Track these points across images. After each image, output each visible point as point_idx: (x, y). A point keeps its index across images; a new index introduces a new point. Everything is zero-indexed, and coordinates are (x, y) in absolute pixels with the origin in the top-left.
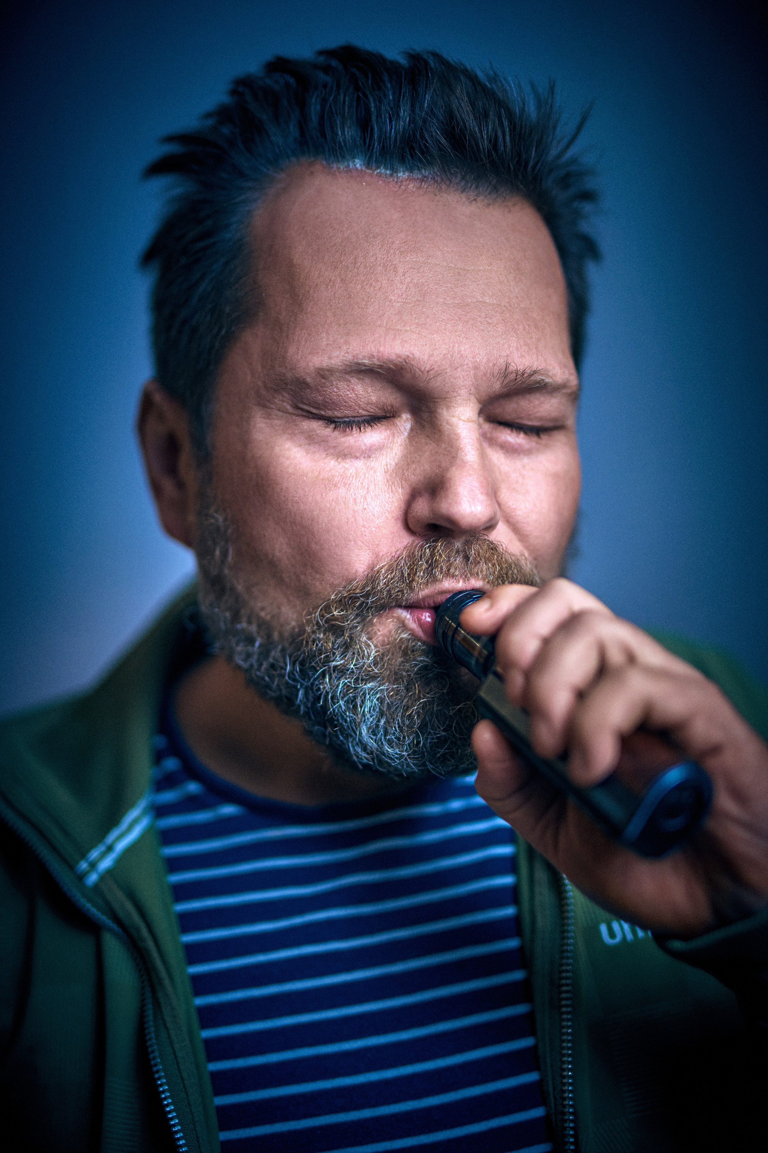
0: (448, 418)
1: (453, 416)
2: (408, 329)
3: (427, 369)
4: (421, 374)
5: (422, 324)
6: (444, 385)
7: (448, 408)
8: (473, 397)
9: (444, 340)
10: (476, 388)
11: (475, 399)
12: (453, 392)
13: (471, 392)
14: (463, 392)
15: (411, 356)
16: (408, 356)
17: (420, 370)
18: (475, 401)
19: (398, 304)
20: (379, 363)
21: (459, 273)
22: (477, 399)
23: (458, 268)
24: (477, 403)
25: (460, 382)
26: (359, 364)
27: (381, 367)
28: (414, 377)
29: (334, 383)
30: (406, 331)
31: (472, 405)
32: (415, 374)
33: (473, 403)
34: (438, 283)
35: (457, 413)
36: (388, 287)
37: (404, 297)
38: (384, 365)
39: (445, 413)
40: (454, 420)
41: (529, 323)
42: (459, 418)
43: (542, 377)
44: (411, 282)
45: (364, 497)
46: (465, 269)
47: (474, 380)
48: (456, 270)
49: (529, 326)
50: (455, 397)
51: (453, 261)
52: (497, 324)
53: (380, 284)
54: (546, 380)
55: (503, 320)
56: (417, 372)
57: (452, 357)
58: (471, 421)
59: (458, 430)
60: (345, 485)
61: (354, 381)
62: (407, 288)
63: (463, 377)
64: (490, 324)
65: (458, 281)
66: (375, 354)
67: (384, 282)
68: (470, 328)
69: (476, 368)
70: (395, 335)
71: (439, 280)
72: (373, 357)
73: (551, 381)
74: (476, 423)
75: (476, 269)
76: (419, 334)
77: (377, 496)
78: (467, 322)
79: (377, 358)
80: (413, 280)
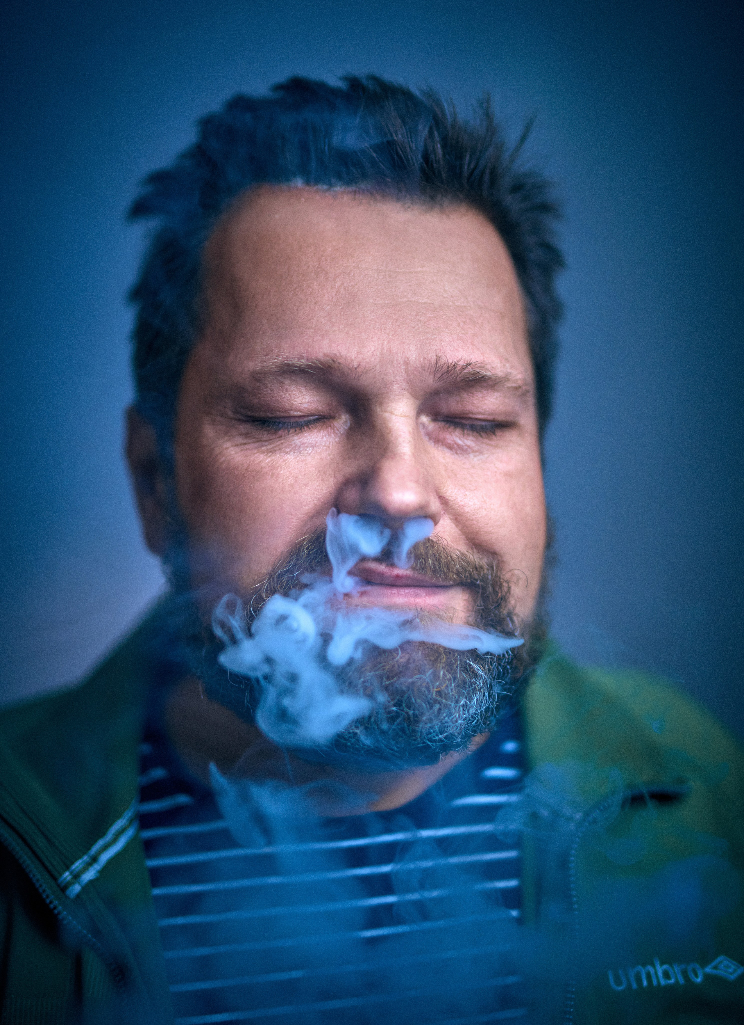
0: (381, 413)
1: (386, 412)
2: (336, 329)
3: (355, 366)
4: (350, 371)
5: (351, 324)
6: (375, 383)
7: (381, 404)
8: (406, 393)
9: (372, 338)
10: (408, 383)
11: (409, 394)
12: (385, 388)
13: (404, 387)
14: (396, 388)
15: (338, 354)
16: (336, 355)
17: (349, 369)
18: (409, 396)
19: (329, 307)
20: (307, 363)
21: (390, 276)
22: (411, 394)
23: (389, 271)
24: (413, 399)
25: (390, 378)
26: (288, 365)
27: (309, 366)
28: (343, 374)
29: (269, 385)
30: (335, 331)
31: (405, 400)
32: (343, 372)
33: (407, 398)
34: (368, 286)
35: (389, 409)
36: (319, 292)
37: (334, 300)
38: (313, 365)
39: (378, 410)
40: (387, 415)
41: (464, 320)
42: (392, 413)
43: (478, 370)
44: (341, 286)
45: (292, 486)
46: (396, 272)
47: (405, 376)
48: (387, 273)
49: (464, 322)
50: (388, 393)
51: (385, 265)
52: (428, 321)
53: (311, 290)
54: (483, 372)
55: (435, 317)
56: (346, 370)
57: (382, 354)
58: (405, 416)
59: (390, 425)
60: (272, 475)
61: (287, 382)
62: (337, 292)
63: (394, 373)
64: (420, 321)
65: (388, 282)
66: (304, 355)
67: (316, 288)
68: (399, 326)
69: (407, 363)
70: (323, 336)
71: (370, 283)
72: (302, 357)
73: (489, 374)
74: (411, 418)
75: (408, 271)
76: (348, 333)
77: (306, 485)
78: (397, 320)
79: (305, 358)
80: (343, 284)
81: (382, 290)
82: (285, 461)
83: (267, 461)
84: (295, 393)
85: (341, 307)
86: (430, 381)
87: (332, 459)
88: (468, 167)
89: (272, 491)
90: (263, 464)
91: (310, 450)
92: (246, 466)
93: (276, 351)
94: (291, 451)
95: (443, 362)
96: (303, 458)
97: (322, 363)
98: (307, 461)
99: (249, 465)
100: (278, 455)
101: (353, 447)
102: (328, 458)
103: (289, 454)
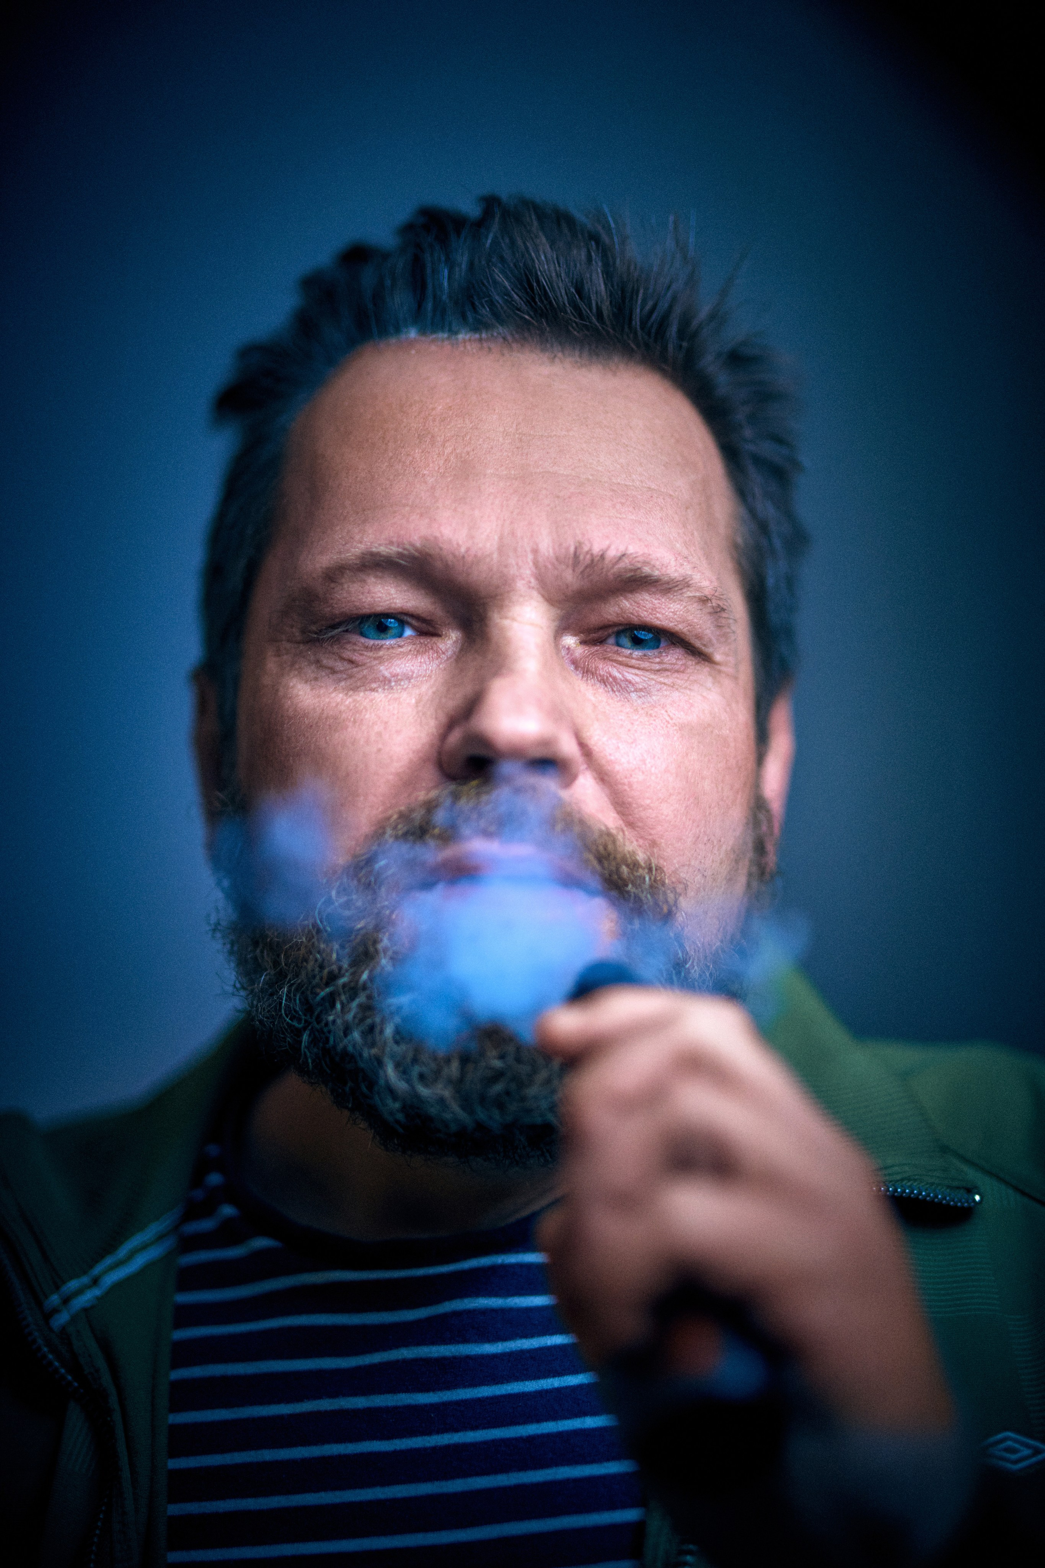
0: (499, 620)
1: (506, 618)
2: (440, 505)
3: (463, 553)
4: (455, 561)
5: (461, 499)
6: (491, 578)
7: (501, 607)
8: (535, 594)
9: (489, 516)
10: (538, 580)
11: (539, 596)
12: (505, 585)
13: (533, 585)
14: (520, 585)
15: (440, 538)
16: (437, 538)
17: (454, 557)
18: (540, 599)
19: (433, 479)
20: (398, 550)
21: (521, 440)
22: (543, 596)
23: (520, 434)
24: (546, 603)
25: (513, 571)
26: (372, 554)
27: (400, 555)
28: (447, 566)
30: (438, 508)
31: (534, 603)
32: (447, 562)
33: (538, 602)
34: (490, 452)
35: (510, 614)
36: (421, 461)
37: (442, 470)
38: (405, 552)
39: (495, 617)
40: (506, 622)
41: (623, 501)
42: (514, 619)
43: (639, 565)
44: (452, 453)
45: (379, 734)
46: (530, 435)
47: (533, 569)
48: (517, 436)
49: (622, 504)
50: (508, 592)
51: (514, 426)
52: (570, 497)
53: (411, 458)
54: (647, 570)
55: (580, 493)
56: (450, 558)
57: (501, 538)
58: (532, 624)
59: (510, 634)
60: (355, 722)
61: (371, 580)
62: (446, 460)
63: (517, 564)
64: (558, 497)
65: (518, 448)
66: (395, 540)
67: (417, 456)
68: (528, 503)
69: (535, 551)
70: (421, 515)
71: (492, 448)
72: (391, 543)
73: (656, 573)
74: (542, 628)
75: (546, 434)
76: (455, 510)
77: (398, 732)
78: (526, 495)
79: (396, 545)
80: (455, 449)
81: (508, 457)
82: (371, 701)
83: (347, 702)
84: (381, 595)
85: (449, 479)
86: (570, 578)
87: (434, 693)
88: (641, 310)
89: (353, 744)
90: (343, 708)
91: (405, 684)
92: (319, 711)
93: (357, 537)
94: (379, 687)
95: (586, 549)
96: (396, 696)
97: (417, 550)
98: (401, 700)
99: (323, 710)
100: (362, 694)
101: (461, 670)
102: (430, 692)
103: (377, 691)
